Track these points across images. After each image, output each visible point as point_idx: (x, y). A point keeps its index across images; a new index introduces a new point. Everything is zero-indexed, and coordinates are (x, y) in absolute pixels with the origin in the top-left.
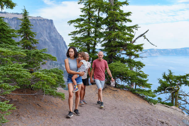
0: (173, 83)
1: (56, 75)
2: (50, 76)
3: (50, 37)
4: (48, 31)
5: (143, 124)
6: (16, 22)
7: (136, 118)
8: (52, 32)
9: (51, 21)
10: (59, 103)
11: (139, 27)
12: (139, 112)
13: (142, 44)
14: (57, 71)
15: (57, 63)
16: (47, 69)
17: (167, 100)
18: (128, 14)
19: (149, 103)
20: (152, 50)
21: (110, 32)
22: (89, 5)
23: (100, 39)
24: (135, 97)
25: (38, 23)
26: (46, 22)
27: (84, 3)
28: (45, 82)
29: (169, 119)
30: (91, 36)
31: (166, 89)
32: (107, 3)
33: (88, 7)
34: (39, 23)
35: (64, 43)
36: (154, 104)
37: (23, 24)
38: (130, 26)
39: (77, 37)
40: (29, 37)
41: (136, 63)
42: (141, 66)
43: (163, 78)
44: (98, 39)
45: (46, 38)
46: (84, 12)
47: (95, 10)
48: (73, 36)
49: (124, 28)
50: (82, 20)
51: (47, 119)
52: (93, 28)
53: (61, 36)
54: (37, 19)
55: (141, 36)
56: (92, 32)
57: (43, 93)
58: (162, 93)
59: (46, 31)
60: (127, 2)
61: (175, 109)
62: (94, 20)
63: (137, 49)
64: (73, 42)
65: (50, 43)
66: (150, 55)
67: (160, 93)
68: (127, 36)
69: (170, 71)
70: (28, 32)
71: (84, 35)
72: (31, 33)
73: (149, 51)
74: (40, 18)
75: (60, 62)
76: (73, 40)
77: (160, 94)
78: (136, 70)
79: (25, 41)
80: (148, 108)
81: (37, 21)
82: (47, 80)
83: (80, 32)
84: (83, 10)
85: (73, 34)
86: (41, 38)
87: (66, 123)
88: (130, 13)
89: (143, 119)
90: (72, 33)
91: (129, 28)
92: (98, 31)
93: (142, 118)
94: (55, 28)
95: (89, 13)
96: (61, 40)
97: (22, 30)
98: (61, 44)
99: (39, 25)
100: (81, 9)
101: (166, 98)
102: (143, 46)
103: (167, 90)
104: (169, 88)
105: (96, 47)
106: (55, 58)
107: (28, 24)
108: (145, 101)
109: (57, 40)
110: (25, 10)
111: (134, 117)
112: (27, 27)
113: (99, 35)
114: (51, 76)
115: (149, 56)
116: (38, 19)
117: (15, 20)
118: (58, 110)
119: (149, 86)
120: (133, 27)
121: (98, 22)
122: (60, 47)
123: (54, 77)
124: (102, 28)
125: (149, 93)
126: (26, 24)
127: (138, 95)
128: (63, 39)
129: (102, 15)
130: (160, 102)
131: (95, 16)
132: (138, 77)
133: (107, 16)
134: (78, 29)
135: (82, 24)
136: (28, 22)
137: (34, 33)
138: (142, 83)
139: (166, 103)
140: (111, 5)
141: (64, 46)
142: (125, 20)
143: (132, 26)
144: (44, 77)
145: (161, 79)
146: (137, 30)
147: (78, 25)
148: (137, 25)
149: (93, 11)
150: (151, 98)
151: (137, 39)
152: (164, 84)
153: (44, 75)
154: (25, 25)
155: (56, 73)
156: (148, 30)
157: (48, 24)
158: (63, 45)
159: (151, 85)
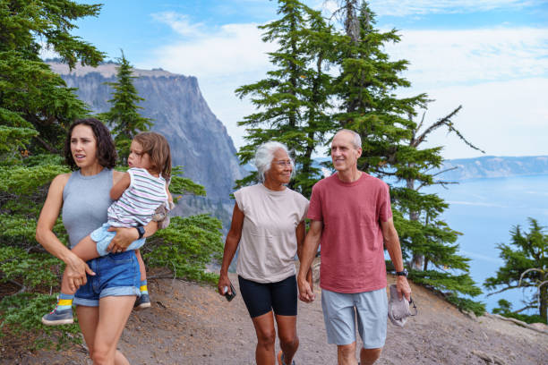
0: (543, 257)
1: (202, 230)
2: (187, 235)
3: (190, 126)
4: (184, 109)
5: (426, 360)
6: (95, 86)
7: (411, 344)
8: (196, 112)
9: (193, 81)
10: (212, 302)
11: (430, 101)
12: (423, 332)
13: (439, 149)
14: (205, 221)
15: (209, 201)
16: (180, 218)
17: (528, 307)
18: (400, 65)
19: (460, 310)
20: (489, 160)
21: (350, 115)
22: (293, 43)
23: (323, 133)
24: (421, 295)
25: (155, 88)
26: (179, 84)
27: (278, 39)
28: (176, 249)
29: (512, 354)
30: (297, 128)
31: (523, 275)
32: (341, 36)
33: (290, 49)
34: (158, 86)
35: (230, 141)
36: (477, 314)
37: (117, 98)
38: (405, 97)
39: (260, 130)
40: (133, 130)
41: (422, 199)
42: (436, 207)
43: (513, 242)
44: (317, 135)
45: (179, 129)
46: (278, 63)
47: (310, 56)
48: (250, 127)
49: (388, 103)
50: (274, 84)
51: (182, 337)
52: (304, 104)
53: (219, 122)
54: (154, 77)
55: (439, 124)
56: (302, 115)
57: (171, 275)
58: (510, 287)
59: (179, 110)
60: (396, 34)
61: (543, 332)
62: (305, 84)
63: (426, 163)
64: (251, 142)
65: (189, 142)
66: (484, 174)
67: (505, 286)
68: (398, 125)
69: (534, 223)
70: (132, 119)
71: (279, 125)
72: (138, 120)
73: (477, 162)
74: (162, 74)
75: (217, 197)
76: (249, 137)
77: (505, 289)
78: (425, 220)
79: (124, 141)
80: (452, 324)
81: (154, 82)
82: (181, 245)
83: (268, 116)
84: (277, 57)
85: (250, 122)
86: (163, 130)
87: (227, 349)
88: (405, 62)
89: (430, 348)
90: (247, 120)
91: (404, 103)
92: (319, 113)
93: (428, 345)
94: (202, 100)
95: (293, 66)
96: (219, 133)
97: (117, 112)
98: (220, 147)
99: (158, 92)
100: (271, 54)
101: (524, 302)
102: (442, 154)
103: (526, 276)
104: (532, 272)
105: (313, 156)
106: (201, 188)
107: (132, 97)
108: (449, 305)
109: (208, 133)
110: (124, 61)
111: (404, 341)
112: (129, 105)
113: (318, 124)
114: (191, 233)
115: (480, 176)
116: (157, 76)
117: (93, 78)
118: (208, 319)
119: (460, 263)
120: (413, 101)
121: (319, 89)
122: (218, 155)
123: (197, 235)
124: (327, 105)
125: (461, 285)
126: (125, 97)
127: (430, 290)
128: (225, 132)
129: (329, 69)
130: (506, 312)
131: (310, 72)
132: (433, 238)
133: (342, 71)
134: (264, 109)
135: (275, 96)
136: (132, 91)
137: (146, 121)
138: (442, 255)
139: (524, 316)
140: (352, 43)
141: (228, 150)
142: (392, 81)
143: (410, 97)
144: (174, 235)
145: (507, 244)
146: (425, 107)
147: (262, 98)
148: (424, 95)
149: (304, 59)
150: (467, 297)
151: (428, 131)
152: (516, 260)
153: (172, 231)
154: (123, 99)
155: (203, 225)
156: (460, 107)
157: (182, 90)
158: (224, 147)
159: (467, 260)
